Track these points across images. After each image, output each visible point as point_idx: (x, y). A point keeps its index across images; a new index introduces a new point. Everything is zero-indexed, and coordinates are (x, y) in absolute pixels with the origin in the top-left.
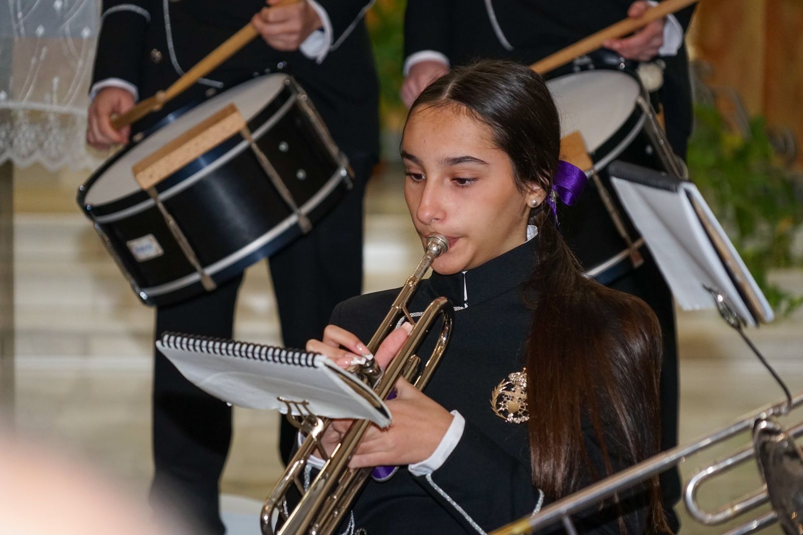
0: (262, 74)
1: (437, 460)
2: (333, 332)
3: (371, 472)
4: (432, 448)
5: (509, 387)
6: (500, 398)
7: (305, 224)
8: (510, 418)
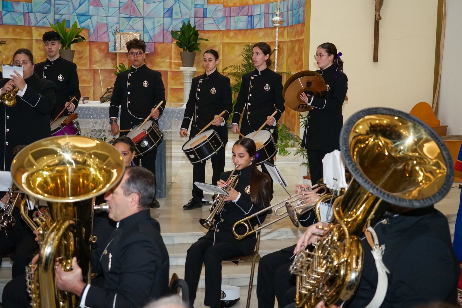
0: (210, 129)
1: (236, 200)
2: (221, 180)
3: (226, 202)
4: (236, 198)
5: (247, 188)
6: (246, 190)
7: (216, 153)
8: (247, 193)
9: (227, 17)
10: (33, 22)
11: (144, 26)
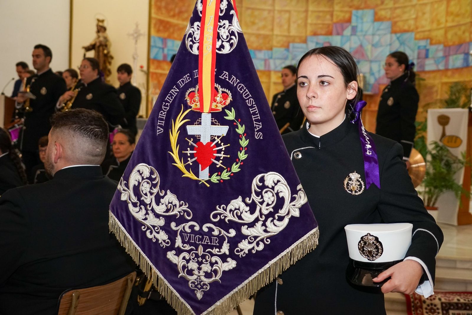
9: (446, 57)
10: (272, 67)
11: (371, 69)
